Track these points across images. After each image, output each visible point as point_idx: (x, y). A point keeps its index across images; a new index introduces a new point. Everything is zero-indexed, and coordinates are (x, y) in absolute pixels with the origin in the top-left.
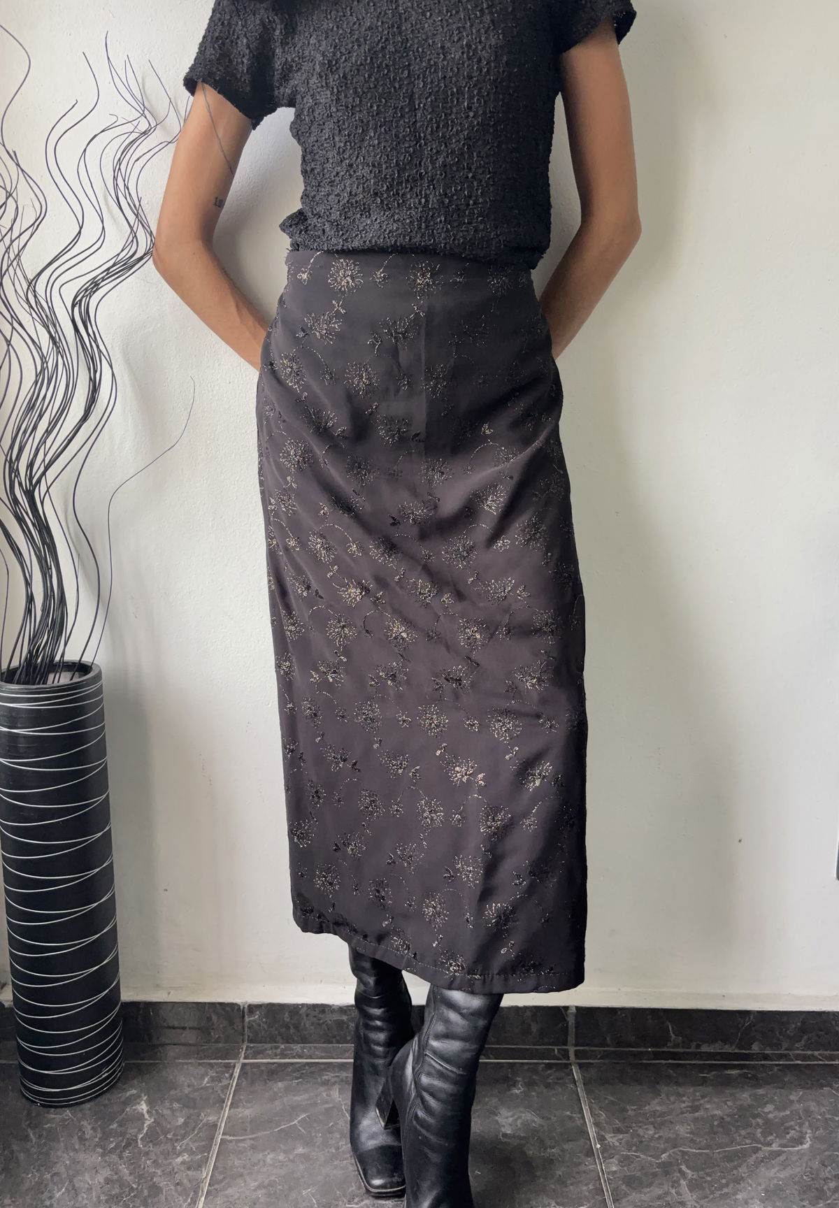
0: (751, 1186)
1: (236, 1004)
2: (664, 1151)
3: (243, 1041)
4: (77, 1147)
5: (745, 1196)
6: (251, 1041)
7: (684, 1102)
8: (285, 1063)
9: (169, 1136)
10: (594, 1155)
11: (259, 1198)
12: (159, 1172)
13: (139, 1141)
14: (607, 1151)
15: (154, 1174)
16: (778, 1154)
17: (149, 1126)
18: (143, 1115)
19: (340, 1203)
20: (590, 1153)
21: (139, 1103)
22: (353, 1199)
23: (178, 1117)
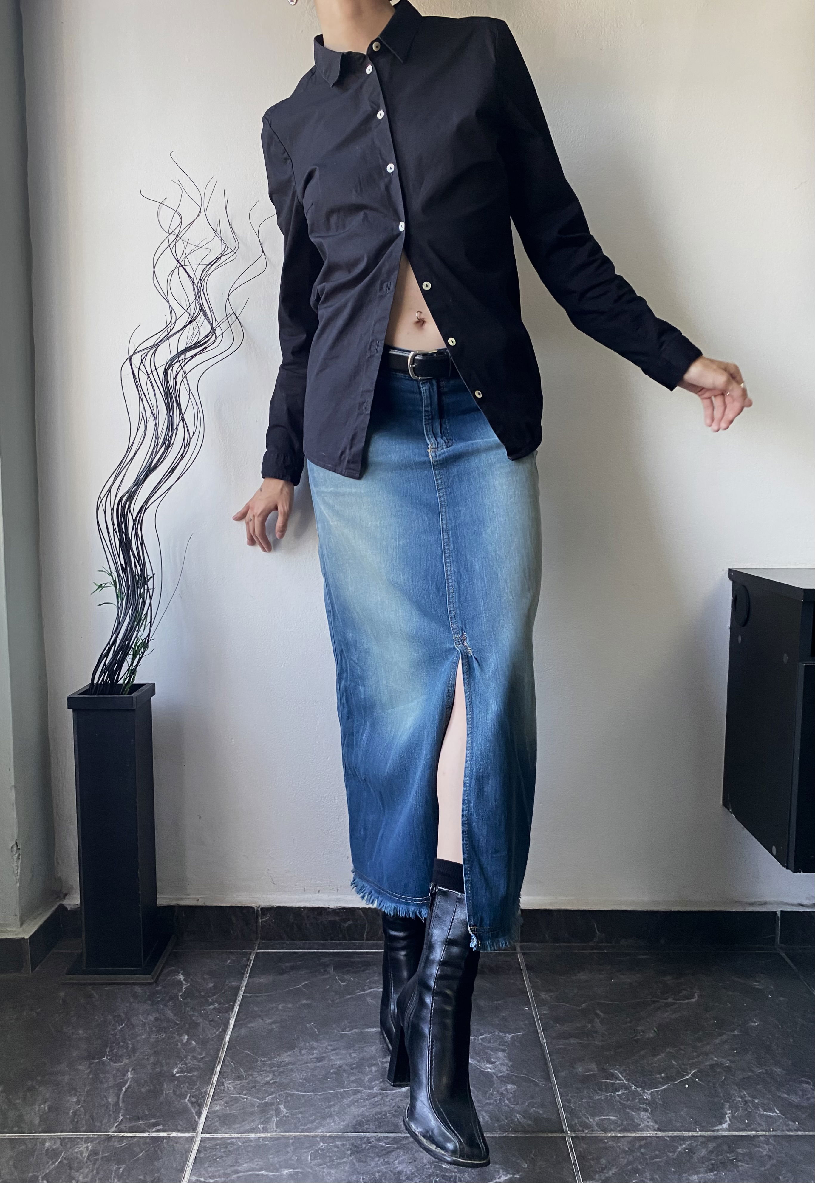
0: (648, 1022)
1: (251, 907)
2: (584, 1002)
3: (257, 939)
4: (131, 1000)
5: (643, 1028)
6: (263, 938)
7: (602, 974)
8: (289, 953)
9: (203, 994)
10: (530, 1004)
11: (274, 1029)
12: (196, 1014)
13: (179, 997)
14: (541, 1003)
15: (191, 1016)
16: (673, 1004)
17: (187, 988)
18: (181, 981)
19: (336, 1031)
20: (527, 1003)
21: (177, 975)
22: (345, 1028)
23: (208, 983)
